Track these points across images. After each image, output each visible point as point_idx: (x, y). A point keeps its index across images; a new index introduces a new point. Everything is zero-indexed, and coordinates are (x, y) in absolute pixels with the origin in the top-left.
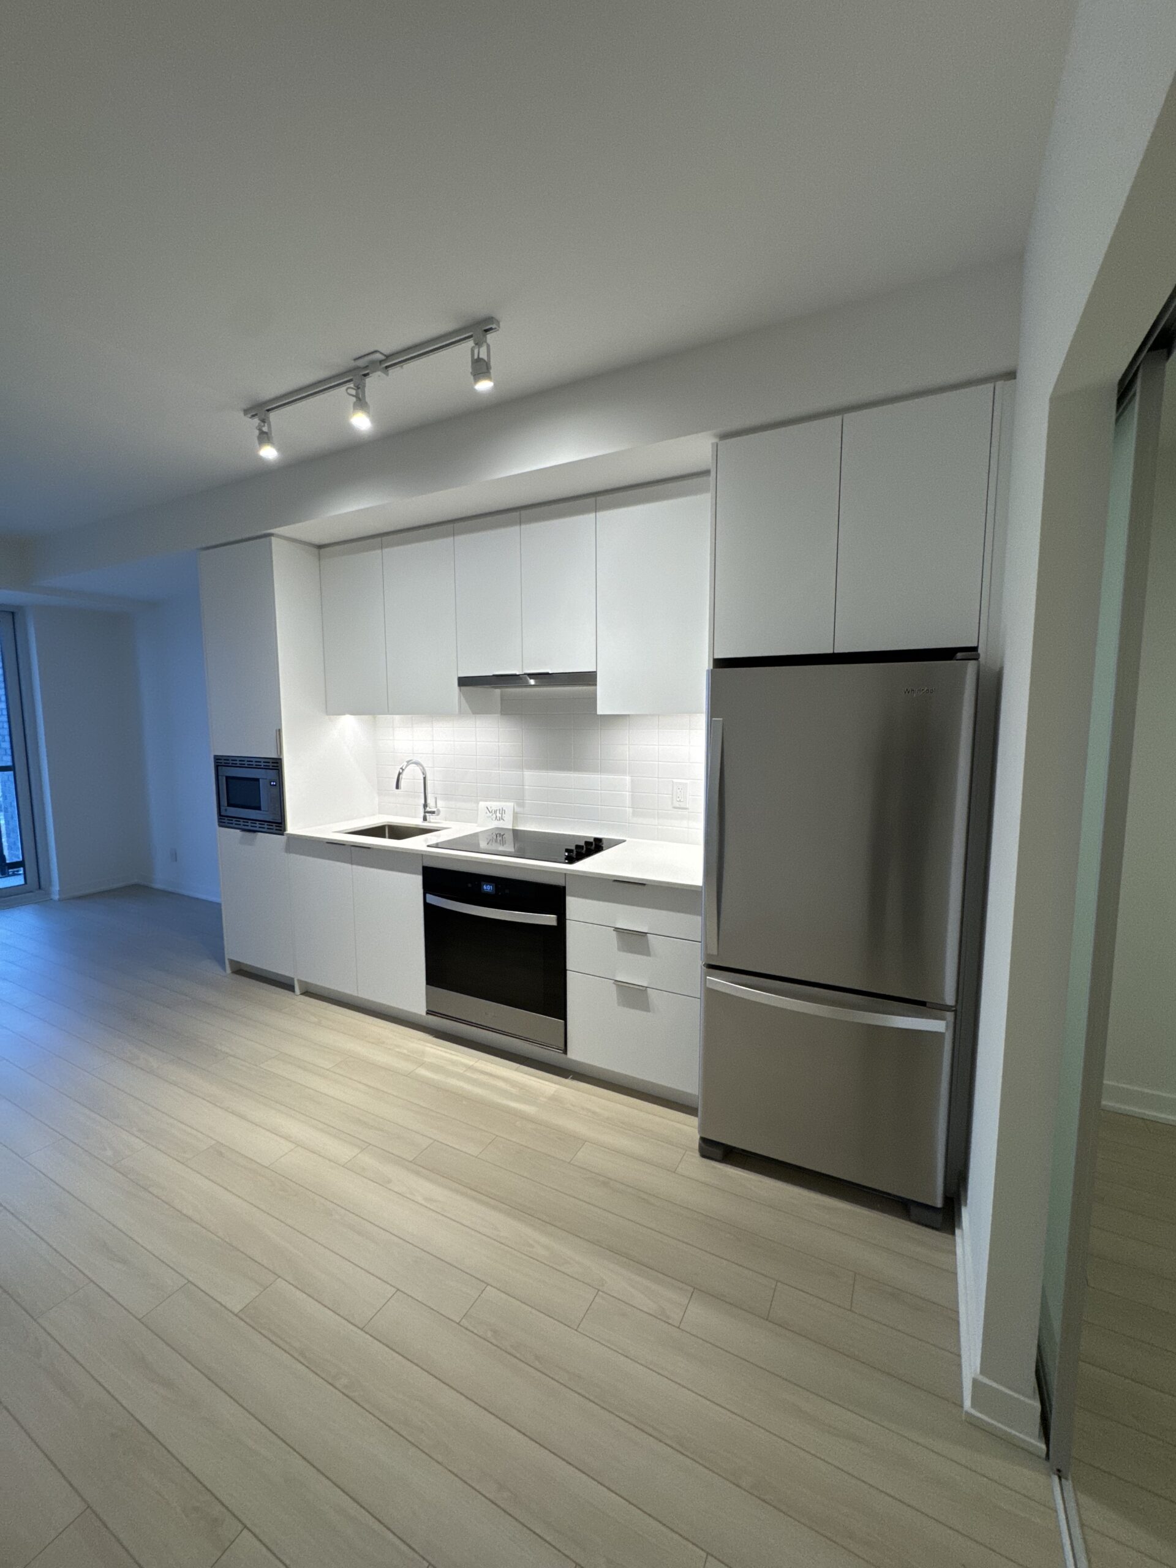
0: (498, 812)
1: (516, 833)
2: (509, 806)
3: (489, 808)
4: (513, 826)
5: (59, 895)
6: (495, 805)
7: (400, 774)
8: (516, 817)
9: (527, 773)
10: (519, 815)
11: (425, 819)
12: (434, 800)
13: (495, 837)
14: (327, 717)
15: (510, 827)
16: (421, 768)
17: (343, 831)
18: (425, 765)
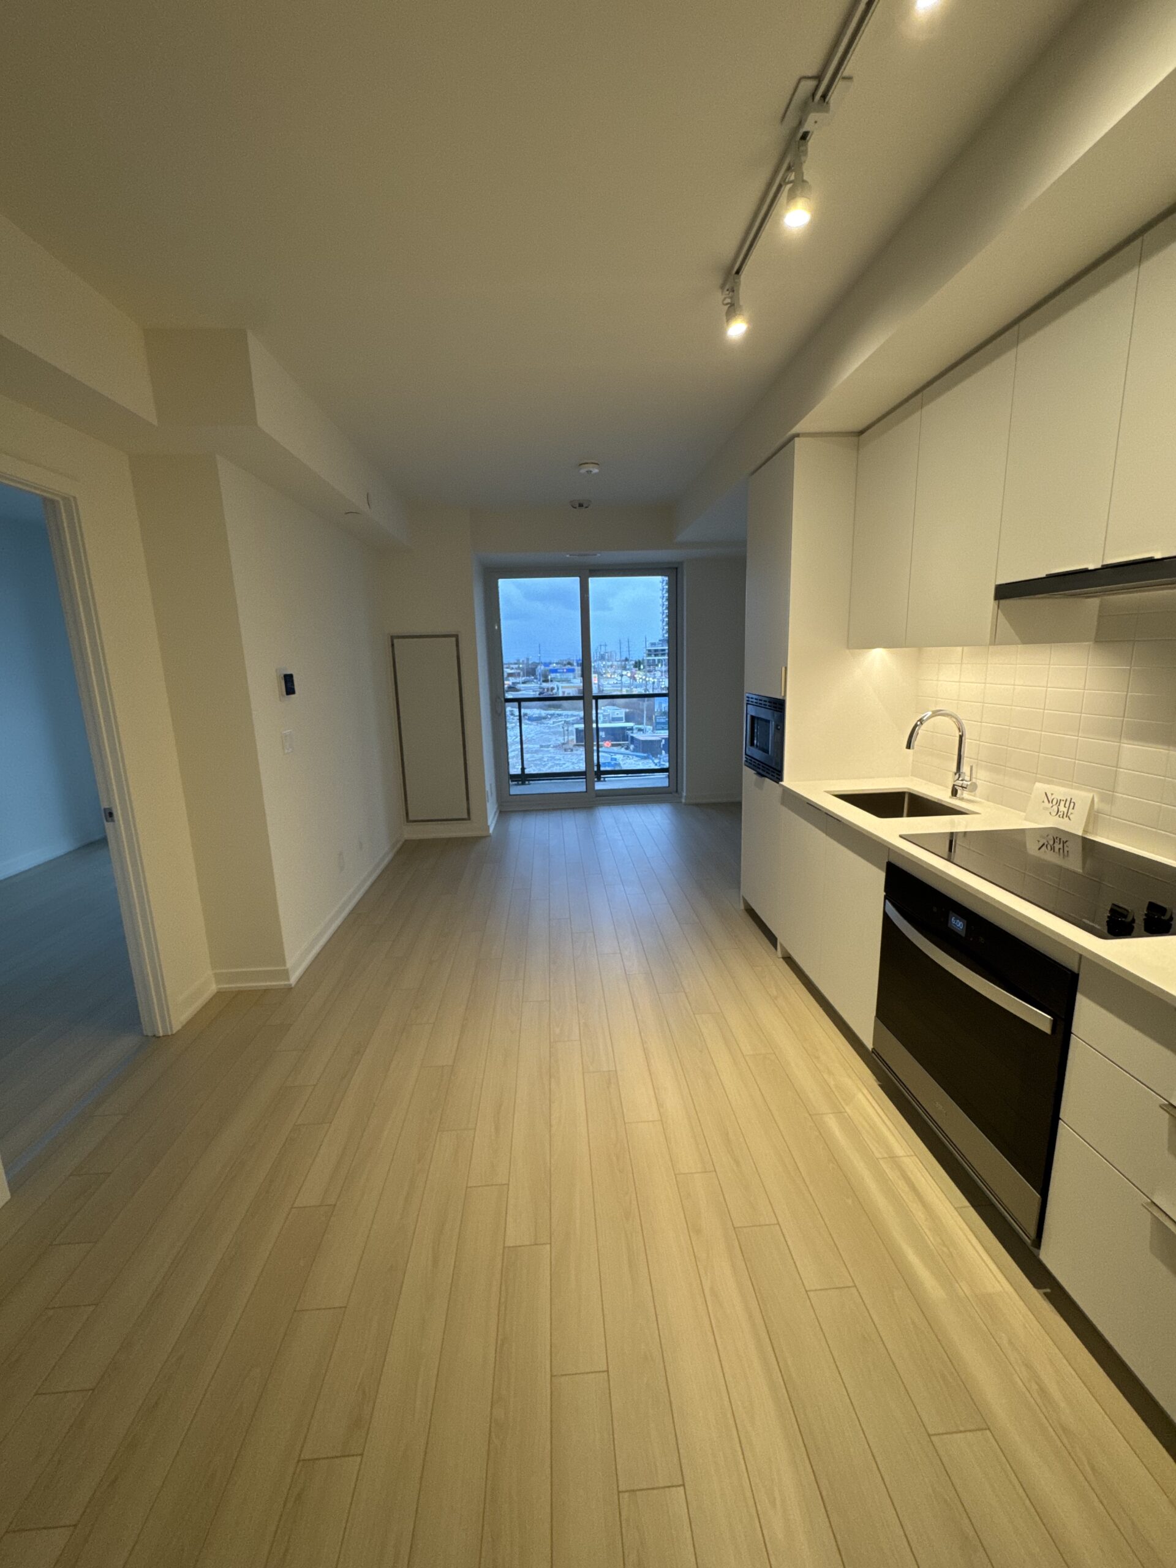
0: (1062, 803)
1: (1089, 847)
2: (1083, 797)
3: (1049, 795)
4: (1085, 831)
5: (686, 799)
6: (1059, 792)
7: (916, 726)
8: (1093, 817)
9: (1130, 748)
10: (1100, 815)
11: (954, 793)
12: (969, 769)
13: (1051, 842)
14: (847, 651)
15: (1080, 833)
16: (955, 720)
17: (831, 791)
18: (960, 716)
